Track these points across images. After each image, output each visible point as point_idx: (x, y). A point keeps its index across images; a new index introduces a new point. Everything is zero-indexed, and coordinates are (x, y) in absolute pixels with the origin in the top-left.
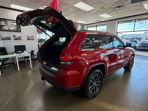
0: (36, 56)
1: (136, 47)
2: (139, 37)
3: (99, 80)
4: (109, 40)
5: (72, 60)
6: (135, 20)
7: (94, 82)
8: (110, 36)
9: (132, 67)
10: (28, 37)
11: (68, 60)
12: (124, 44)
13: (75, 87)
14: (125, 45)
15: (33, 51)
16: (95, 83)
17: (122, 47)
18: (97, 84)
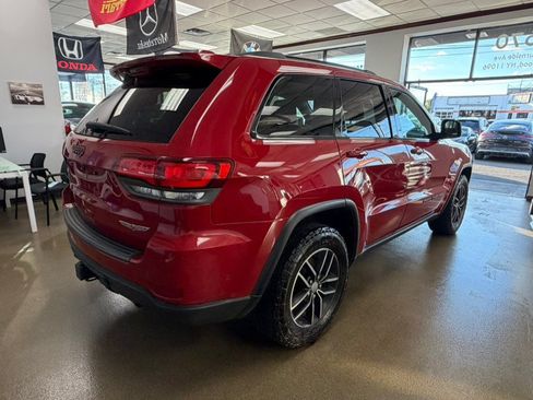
0: (59, 180)
1: (475, 144)
2: (487, 109)
3: (333, 272)
4: (376, 108)
5: (213, 184)
6: (478, 31)
7: (313, 278)
8: (380, 86)
9: (459, 219)
10: (12, 92)
11: (197, 184)
12: (432, 125)
13: (228, 301)
14: (438, 129)
15: (43, 156)
16: (315, 284)
17: (425, 136)
18: (326, 286)
